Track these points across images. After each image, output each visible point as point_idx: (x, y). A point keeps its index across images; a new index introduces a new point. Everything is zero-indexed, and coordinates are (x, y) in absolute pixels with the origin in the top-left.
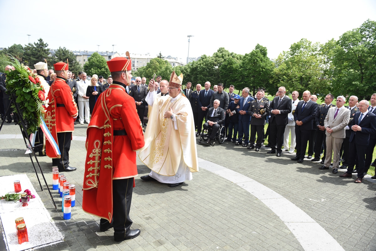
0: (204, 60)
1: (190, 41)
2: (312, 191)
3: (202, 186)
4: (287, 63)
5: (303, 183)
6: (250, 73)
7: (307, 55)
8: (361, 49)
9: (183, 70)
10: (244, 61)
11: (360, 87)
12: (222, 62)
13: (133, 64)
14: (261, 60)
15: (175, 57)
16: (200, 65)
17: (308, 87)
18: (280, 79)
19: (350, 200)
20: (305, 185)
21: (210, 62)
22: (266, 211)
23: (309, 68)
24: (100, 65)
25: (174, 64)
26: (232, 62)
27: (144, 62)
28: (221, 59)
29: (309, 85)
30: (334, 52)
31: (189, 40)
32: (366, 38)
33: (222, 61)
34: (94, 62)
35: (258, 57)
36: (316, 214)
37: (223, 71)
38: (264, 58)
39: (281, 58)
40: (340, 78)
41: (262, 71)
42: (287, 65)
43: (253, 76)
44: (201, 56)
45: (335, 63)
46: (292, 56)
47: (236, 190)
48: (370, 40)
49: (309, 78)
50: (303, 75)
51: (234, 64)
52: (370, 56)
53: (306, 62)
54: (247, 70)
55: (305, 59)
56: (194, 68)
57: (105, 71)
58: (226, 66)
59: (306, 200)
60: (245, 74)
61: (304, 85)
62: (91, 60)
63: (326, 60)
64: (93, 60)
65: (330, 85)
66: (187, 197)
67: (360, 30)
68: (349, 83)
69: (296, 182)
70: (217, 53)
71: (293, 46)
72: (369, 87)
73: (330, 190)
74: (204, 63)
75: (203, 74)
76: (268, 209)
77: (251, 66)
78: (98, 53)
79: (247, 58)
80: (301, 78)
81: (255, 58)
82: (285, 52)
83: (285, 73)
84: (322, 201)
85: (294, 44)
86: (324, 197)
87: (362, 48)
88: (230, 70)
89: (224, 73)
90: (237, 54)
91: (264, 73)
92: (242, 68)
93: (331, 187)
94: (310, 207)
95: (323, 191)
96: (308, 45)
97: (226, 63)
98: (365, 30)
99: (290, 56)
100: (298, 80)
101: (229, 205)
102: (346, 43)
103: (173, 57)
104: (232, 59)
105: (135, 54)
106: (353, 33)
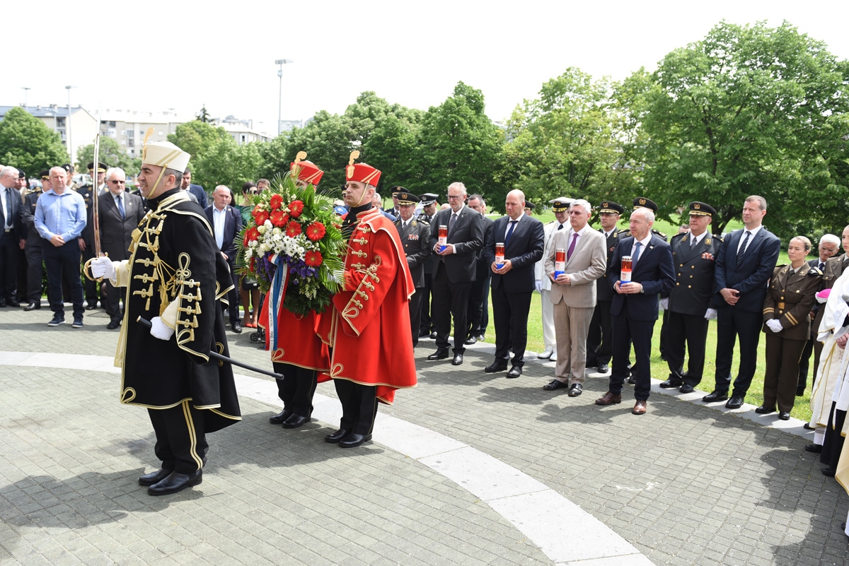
0: (322, 124)
1: (283, 73)
2: (620, 462)
3: (322, 475)
4: (533, 129)
5: (594, 441)
6: (443, 158)
7: (583, 108)
8: (708, 92)
9: (267, 154)
10: (426, 125)
11: (710, 185)
12: (370, 130)
13: (130, 140)
14: (471, 124)
15: (247, 119)
16: (313, 137)
17: (590, 190)
18: (520, 169)
19: (717, 479)
20: (602, 448)
21: (338, 131)
22: (504, 534)
23: (589, 141)
24: (32, 142)
25: (243, 137)
26: (397, 129)
27: (160, 133)
28: (368, 122)
29: (590, 184)
30: (646, 100)
31: (280, 71)
32: (718, 64)
33: (370, 126)
34: (14, 136)
35: (462, 116)
36: (638, 527)
37: (374, 153)
38: (477, 118)
39: (518, 117)
40: (664, 165)
41: (475, 151)
42: (534, 135)
43: (453, 165)
44: (315, 115)
45: (650, 128)
46: (547, 112)
47: (417, 478)
48: (729, 71)
49: (589, 168)
50: (575, 159)
51: (402, 133)
52: (728, 110)
53: (579, 126)
54: (435, 148)
55: (576, 119)
56: (297, 146)
57: (46, 160)
58: (380, 139)
59: (607, 489)
60: (430, 159)
61: (579, 184)
62: (5, 128)
63: (628, 121)
64: (10, 127)
65: (640, 183)
66: (276, 514)
67: (705, 46)
68: (685, 176)
69: (577, 441)
70: (356, 107)
71: (547, 86)
72: (732, 183)
73: (666, 455)
74: (324, 133)
75: (321, 160)
76: (510, 527)
77: (445, 138)
78: (27, 111)
79: (435, 118)
80: (571, 168)
81: (455, 117)
82: (530, 103)
83: (531, 154)
84: (648, 489)
85: (551, 81)
86: (653, 477)
87: (711, 89)
88: (391, 149)
89: (378, 158)
90: (410, 107)
91: (478, 156)
92: (422, 145)
93: (667, 446)
94: (621, 509)
95: (647, 460)
96: (582, 84)
97: (380, 132)
98: (715, 46)
99: (542, 113)
100: (563, 171)
101: (401, 528)
102: (674, 78)
103: (240, 119)
104: (396, 121)
105: (135, 113)
106: (689, 54)
